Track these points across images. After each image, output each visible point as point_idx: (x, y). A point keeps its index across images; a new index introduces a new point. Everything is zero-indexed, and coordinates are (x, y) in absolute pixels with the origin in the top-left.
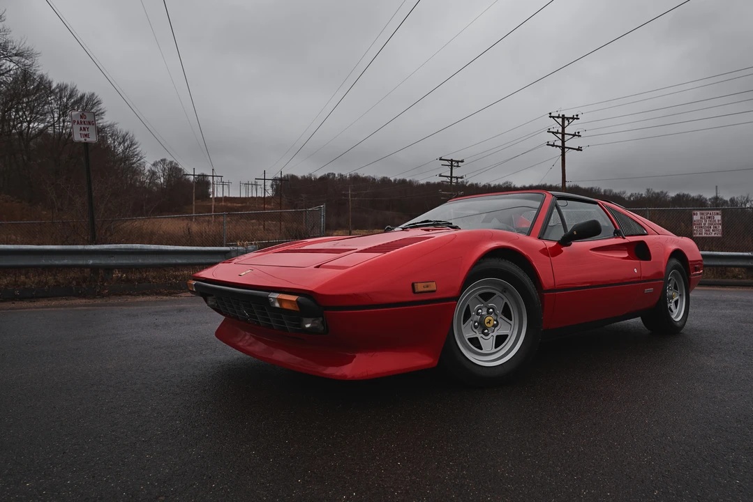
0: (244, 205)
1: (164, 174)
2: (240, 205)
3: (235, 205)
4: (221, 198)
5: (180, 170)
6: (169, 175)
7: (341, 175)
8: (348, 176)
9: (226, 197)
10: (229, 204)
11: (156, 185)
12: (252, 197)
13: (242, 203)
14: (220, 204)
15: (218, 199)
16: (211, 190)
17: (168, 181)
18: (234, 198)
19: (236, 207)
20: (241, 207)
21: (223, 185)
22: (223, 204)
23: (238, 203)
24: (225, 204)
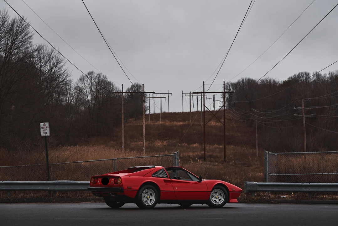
0: (186, 123)
1: (91, 90)
2: (181, 123)
3: (175, 123)
4: (158, 114)
5: (109, 84)
6: (97, 91)
7: (318, 75)
8: (328, 76)
9: (165, 113)
10: (168, 123)
12: (198, 112)
13: (184, 121)
14: (157, 123)
15: (155, 117)
16: (147, 104)
18: (175, 113)
19: (176, 126)
20: (181, 126)
21: (161, 98)
22: (160, 123)
23: (180, 121)
24: (162, 122)
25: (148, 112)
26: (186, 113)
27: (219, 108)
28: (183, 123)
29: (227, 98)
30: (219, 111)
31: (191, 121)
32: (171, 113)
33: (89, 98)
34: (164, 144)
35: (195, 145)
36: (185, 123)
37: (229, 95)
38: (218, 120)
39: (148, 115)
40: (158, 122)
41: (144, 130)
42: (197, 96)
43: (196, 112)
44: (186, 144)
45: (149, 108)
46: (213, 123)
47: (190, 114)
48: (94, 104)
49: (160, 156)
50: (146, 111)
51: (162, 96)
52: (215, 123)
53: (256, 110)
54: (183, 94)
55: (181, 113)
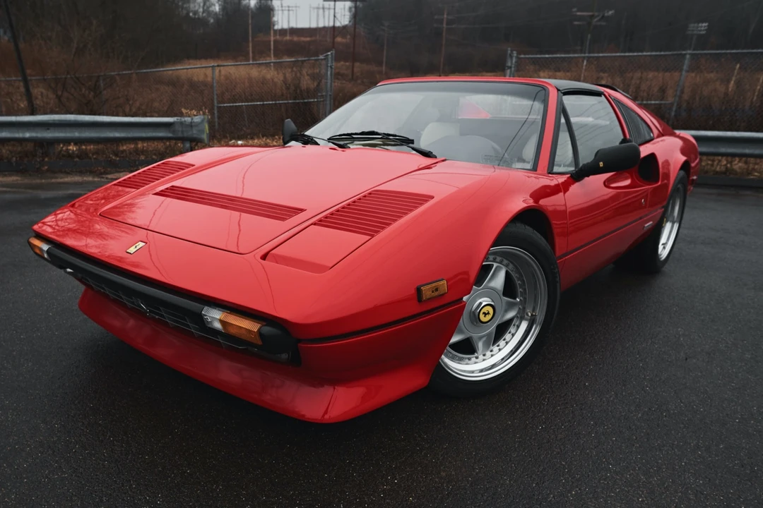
0: (313, 39)
2: (308, 39)
3: (303, 39)
4: (286, 30)
9: (293, 28)
10: (296, 39)
11: (209, 13)
12: (324, 28)
13: (311, 37)
14: (285, 38)
15: (283, 32)
16: (275, 19)
17: (224, 8)
19: (303, 41)
20: (309, 42)
21: (289, 10)
22: (288, 38)
23: (306, 37)
24: (290, 38)
25: (276, 27)
26: (313, 28)
27: (347, 23)
30: (345, 27)
31: (318, 36)
32: (299, 29)
33: (217, 8)
38: (344, 36)
39: (276, 30)
41: (272, 43)
45: (277, 23)
46: (339, 39)
47: (317, 29)
48: (223, 15)
50: (274, 25)
51: (290, 9)
55: (308, 28)
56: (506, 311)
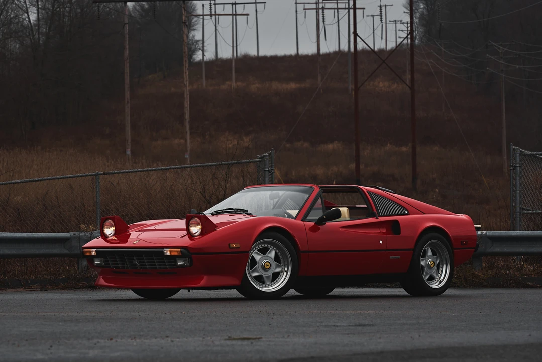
0: (307, 84)
4: (227, 62)
9: (246, 58)
16: (196, 35)
19: (277, 93)
21: (234, 15)
22: (234, 85)
24: (239, 84)
25: (198, 56)
26: (306, 57)
27: (399, 41)
28: (298, 86)
29: (422, 14)
31: (320, 79)
32: (265, 59)
33: (33, 17)
34: (246, 144)
35: (330, 146)
36: (303, 86)
37: (428, 6)
38: (397, 76)
39: (200, 63)
40: (228, 83)
41: (187, 104)
42: (338, 9)
43: (335, 53)
44: (306, 145)
45: (200, 44)
46: (382, 85)
47: (318, 59)
49: (222, 165)
50: (192, 52)
52: (387, 84)
53: (501, 45)
54: (296, 3)
55: (291, 56)
56: (275, 269)
